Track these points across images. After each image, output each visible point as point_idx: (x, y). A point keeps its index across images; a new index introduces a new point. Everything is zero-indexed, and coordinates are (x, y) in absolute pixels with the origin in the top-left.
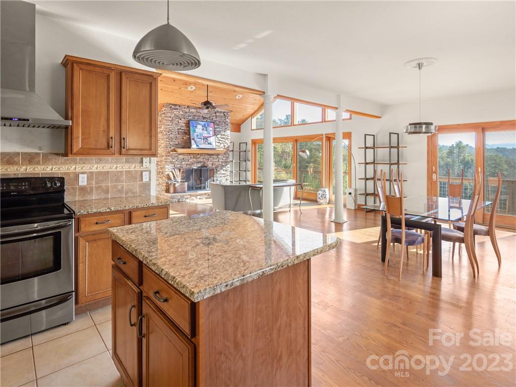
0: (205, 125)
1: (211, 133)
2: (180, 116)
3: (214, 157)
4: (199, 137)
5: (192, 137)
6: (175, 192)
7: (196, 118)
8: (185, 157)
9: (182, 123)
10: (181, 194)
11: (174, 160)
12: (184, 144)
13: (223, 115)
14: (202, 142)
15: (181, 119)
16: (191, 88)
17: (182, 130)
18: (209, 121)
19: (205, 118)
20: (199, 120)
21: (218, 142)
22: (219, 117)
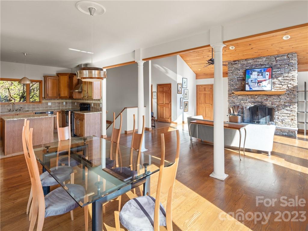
0: (261, 71)
1: (267, 77)
2: (239, 68)
4: (253, 81)
5: (246, 83)
8: (243, 97)
9: (241, 73)
11: (234, 100)
12: (241, 88)
14: (256, 86)
15: (239, 70)
17: (241, 78)
18: (268, 66)
19: (263, 65)
20: (256, 68)
21: (279, 84)
22: (280, 61)
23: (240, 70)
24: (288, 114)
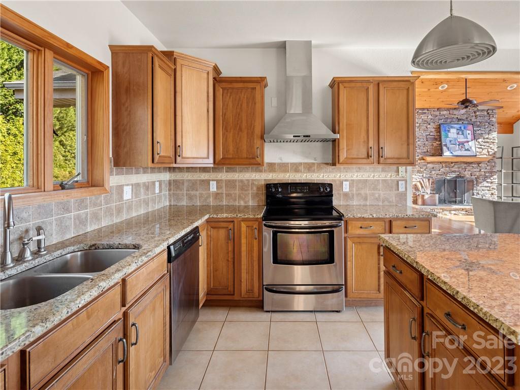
0: (460, 128)
1: (470, 137)
2: (428, 120)
3: (473, 165)
4: (452, 142)
5: (443, 144)
6: (424, 203)
7: (449, 120)
8: (435, 166)
9: (431, 128)
10: (432, 207)
11: (421, 170)
12: (433, 152)
13: (486, 113)
14: (457, 149)
15: (429, 124)
16: (443, 87)
17: (432, 135)
18: (466, 122)
19: (460, 120)
20: (452, 123)
21: (479, 148)
22: (480, 116)
23: (431, 124)
24: (487, 187)
